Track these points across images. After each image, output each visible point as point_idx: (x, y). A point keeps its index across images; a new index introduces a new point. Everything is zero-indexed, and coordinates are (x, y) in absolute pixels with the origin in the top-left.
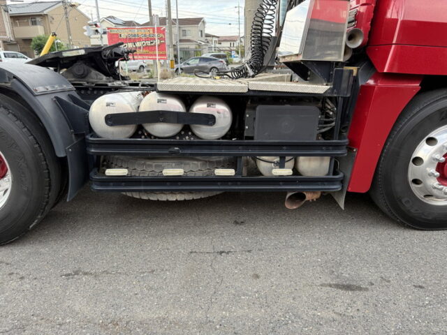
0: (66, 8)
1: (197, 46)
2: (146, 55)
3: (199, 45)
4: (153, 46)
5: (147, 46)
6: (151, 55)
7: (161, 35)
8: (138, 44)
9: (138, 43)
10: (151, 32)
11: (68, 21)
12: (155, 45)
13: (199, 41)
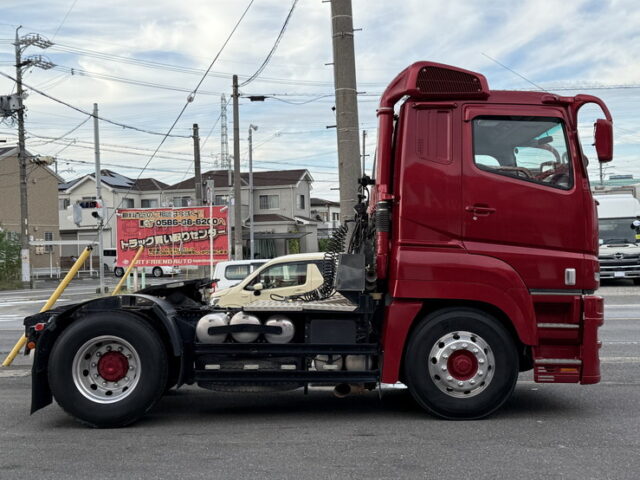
0: (24, 166)
1: (293, 229)
2: (189, 257)
3: (298, 226)
4: (203, 240)
5: (191, 240)
6: (200, 257)
7: (220, 221)
8: (174, 238)
9: (175, 236)
10: (201, 216)
11: (24, 191)
12: (209, 239)
13: (297, 218)
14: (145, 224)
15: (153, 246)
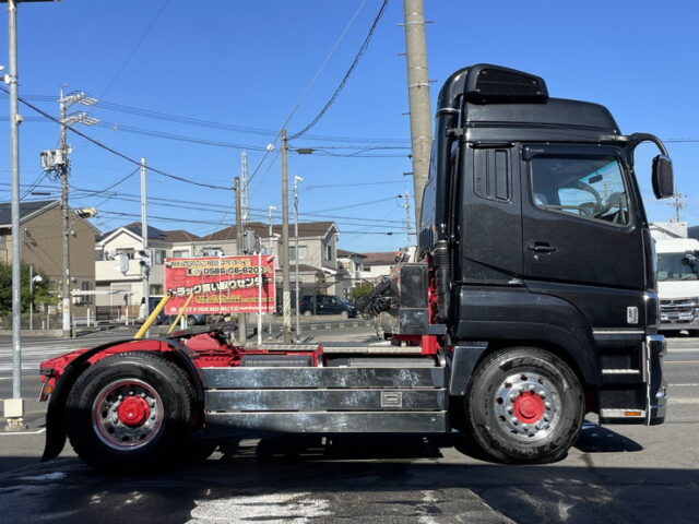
0: (67, 218)
4: (249, 288)
5: (238, 288)
6: (246, 304)
7: (266, 269)
9: (222, 284)
10: (248, 264)
12: (256, 287)
13: (324, 269)
14: (193, 273)
15: (200, 294)
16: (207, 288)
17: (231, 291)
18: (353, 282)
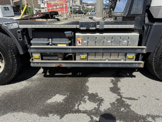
2: (61, 11)
3: (80, 7)
4: (63, 7)
7: (66, 3)
9: (57, 6)
10: (62, 2)
13: (80, 5)
14: (52, 4)
15: (54, 9)
16: (55, 7)
17: (59, 8)
18: (85, 8)
